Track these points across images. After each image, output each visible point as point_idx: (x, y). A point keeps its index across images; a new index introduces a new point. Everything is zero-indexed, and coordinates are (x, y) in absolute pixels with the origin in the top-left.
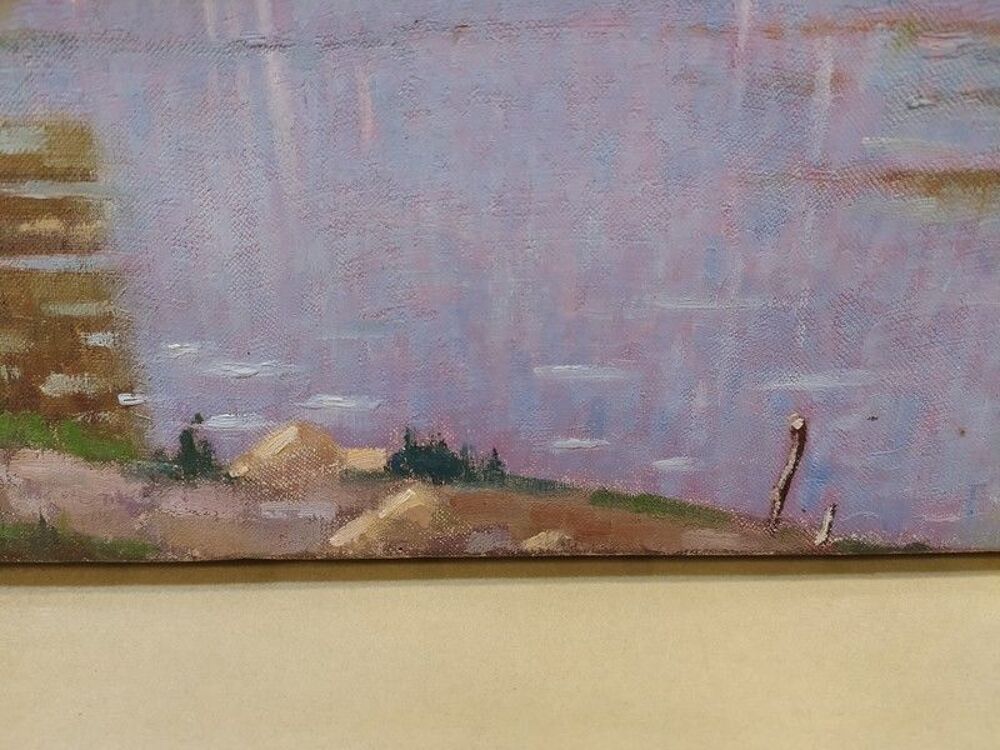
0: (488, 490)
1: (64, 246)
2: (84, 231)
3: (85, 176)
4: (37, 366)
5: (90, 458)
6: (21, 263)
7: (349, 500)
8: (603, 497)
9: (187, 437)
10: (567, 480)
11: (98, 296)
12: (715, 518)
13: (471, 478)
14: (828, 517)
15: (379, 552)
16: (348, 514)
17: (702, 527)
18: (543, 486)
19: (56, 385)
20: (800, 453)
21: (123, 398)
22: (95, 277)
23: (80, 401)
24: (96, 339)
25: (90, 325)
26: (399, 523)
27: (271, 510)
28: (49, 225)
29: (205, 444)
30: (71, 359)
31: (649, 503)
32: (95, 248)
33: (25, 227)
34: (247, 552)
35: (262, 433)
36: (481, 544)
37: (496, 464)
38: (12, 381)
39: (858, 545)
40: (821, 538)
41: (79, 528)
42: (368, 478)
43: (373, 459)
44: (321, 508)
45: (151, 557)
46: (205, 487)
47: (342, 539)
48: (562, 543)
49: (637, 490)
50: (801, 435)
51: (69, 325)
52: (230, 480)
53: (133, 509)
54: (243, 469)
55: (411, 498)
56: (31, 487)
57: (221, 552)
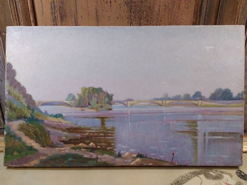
0: (146, 159)
1: (111, 136)
2: (113, 135)
3: (114, 131)
4: (107, 147)
5: (110, 155)
6: (107, 138)
7: (133, 160)
8: (156, 160)
9: (119, 153)
10: (152, 158)
11: (113, 140)
12: (166, 162)
13: (144, 158)
14: (177, 162)
15: (135, 165)
16: (133, 161)
17: (165, 163)
18: (150, 158)
19: (108, 148)
20: (173, 155)
21: (114, 149)
22: (113, 139)
23: (110, 150)
24: (112, 144)
25: (112, 143)
26: (137, 162)
27: (126, 161)
28: (110, 135)
29: (120, 154)
30: (110, 146)
31: (160, 160)
32: (114, 137)
33: (108, 135)
34: (123, 165)
35: (125, 153)
36: (145, 164)
37: (146, 156)
38: (105, 148)
39: (180, 165)
40: (177, 164)
41: (108, 162)
42: (135, 157)
43: (135, 155)
44: (130, 160)
45: (114, 165)
46: (120, 158)
47: (132, 164)
48: (152, 164)
49: (159, 159)
50: (173, 154)
51: (110, 143)
52: (122, 157)
53: (113, 160)
54: (124, 156)
55: (138, 159)
56: (104, 158)
57: (121, 165)
